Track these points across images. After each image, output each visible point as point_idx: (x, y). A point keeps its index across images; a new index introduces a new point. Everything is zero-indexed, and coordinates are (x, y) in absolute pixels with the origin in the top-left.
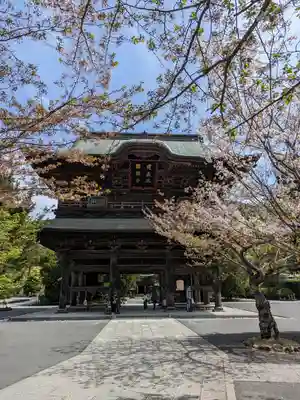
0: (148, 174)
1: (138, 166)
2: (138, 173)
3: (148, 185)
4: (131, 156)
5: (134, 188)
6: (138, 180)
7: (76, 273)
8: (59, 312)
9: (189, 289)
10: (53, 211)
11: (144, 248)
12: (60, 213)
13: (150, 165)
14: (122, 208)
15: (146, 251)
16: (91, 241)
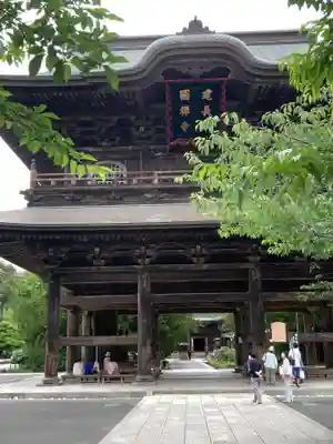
0: (207, 111)
1: (184, 95)
5: (178, 141)
6: (185, 126)
7: (76, 310)
8: (46, 383)
10: (22, 192)
11: (202, 260)
12: (35, 197)
13: (209, 91)
14: (156, 181)
15: (205, 267)
16: (97, 250)
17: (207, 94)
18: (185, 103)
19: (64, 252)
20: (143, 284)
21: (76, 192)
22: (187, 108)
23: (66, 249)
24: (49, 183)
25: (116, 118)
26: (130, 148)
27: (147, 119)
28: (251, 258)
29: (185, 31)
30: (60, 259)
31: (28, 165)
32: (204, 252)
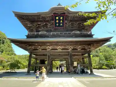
0: (61, 21)
1: (57, 18)
2: (57, 21)
3: (61, 26)
4: (54, 14)
5: (56, 28)
6: (57, 24)
7: (36, 59)
9: (79, 65)
10: (26, 36)
11: (60, 49)
12: (28, 37)
13: (62, 17)
14: (51, 34)
15: (61, 51)
16: (39, 47)
20: (48, 54)
21: (36, 36)
22: (58, 21)
23: (34, 47)
25: (44, 23)
26: (47, 29)
27: (51, 23)
28: (70, 49)
29: (57, 6)
30: (32, 49)
31: (28, 30)
32: (61, 48)
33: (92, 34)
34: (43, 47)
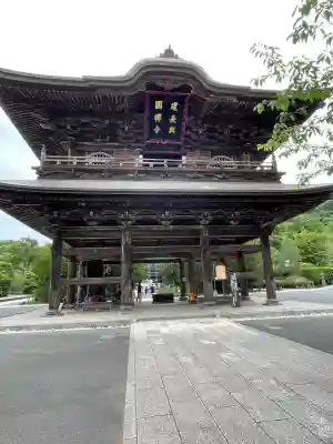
0: (173, 119)
1: (159, 105)
2: (158, 117)
5: (152, 141)
6: (157, 130)
7: (73, 259)
9: (234, 277)
10: (33, 168)
11: (169, 222)
12: (43, 173)
13: (176, 104)
15: (171, 227)
16: (91, 213)
17: (174, 106)
18: (159, 111)
19: (66, 215)
20: (126, 239)
21: (76, 170)
23: (68, 213)
24: (55, 163)
26: (116, 144)
28: (202, 222)
29: (161, 56)
30: (63, 220)
31: (38, 155)
32: (171, 217)
33: (279, 169)
34: (105, 215)
